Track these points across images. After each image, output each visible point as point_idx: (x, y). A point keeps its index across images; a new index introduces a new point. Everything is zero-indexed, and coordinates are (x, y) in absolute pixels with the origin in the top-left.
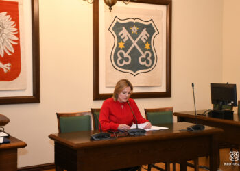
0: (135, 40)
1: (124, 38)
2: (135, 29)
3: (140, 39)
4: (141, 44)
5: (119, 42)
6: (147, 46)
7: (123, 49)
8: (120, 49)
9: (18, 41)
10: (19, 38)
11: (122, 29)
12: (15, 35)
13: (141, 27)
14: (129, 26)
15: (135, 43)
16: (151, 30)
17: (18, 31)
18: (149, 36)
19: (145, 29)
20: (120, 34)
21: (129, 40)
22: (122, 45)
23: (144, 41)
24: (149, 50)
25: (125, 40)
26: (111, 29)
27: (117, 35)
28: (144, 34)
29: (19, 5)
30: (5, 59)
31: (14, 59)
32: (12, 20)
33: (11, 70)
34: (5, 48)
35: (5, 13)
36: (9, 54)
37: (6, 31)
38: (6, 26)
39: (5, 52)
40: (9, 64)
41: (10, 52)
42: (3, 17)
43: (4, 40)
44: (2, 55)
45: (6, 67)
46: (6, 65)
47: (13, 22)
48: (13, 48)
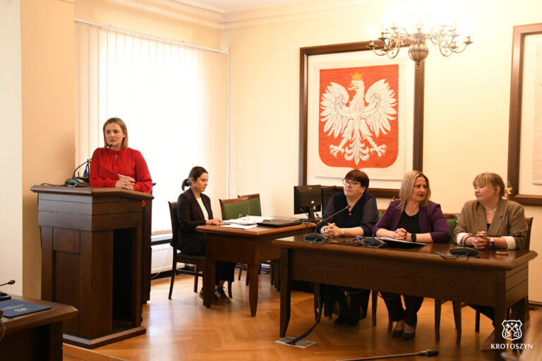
9: (396, 116)
10: (397, 111)
12: (393, 107)
17: (397, 102)
29: (400, 69)
30: (380, 140)
31: (389, 139)
32: (390, 89)
33: (386, 153)
34: (381, 125)
35: (383, 81)
36: (385, 133)
37: (382, 104)
38: (382, 97)
39: (380, 130)
40: (384, 146)
41: (386, 131)
42: (381, 86)
43: (380, 115)
44: (377, 134)
45: (380, 150)
46: (381, 147)
47: (392, 91)
48: (389, 125)
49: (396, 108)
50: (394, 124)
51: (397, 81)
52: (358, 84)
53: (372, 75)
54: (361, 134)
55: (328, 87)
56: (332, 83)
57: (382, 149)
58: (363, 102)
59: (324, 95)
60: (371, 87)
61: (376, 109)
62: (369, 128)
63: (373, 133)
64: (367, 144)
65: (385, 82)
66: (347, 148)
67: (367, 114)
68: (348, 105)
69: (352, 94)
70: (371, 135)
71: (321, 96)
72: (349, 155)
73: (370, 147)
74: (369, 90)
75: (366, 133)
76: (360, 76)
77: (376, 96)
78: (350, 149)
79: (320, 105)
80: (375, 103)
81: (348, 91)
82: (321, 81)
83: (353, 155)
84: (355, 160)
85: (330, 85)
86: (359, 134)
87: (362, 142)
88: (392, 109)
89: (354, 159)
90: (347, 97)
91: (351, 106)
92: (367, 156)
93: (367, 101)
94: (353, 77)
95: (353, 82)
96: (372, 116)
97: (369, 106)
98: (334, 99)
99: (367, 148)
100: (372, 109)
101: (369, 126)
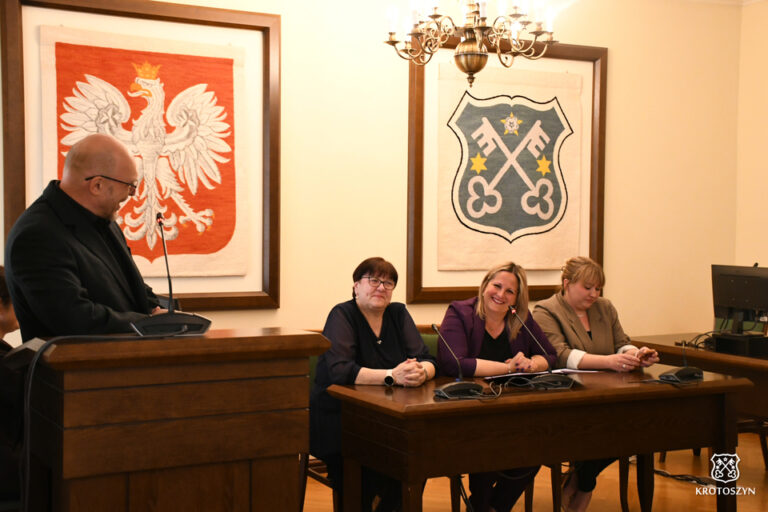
0: (512, 150)
1: (486, 145)
2: (512, 124)
3: (526, 148)
4: (528, 162)
5: (472, 155)
6: (543, 166)
7: (482, 173)
8: (474, 173)
9: (230, 155)
10: (233, 148)
11: (481, 124)
12: (225, 139)
13: (528, 117)
14: (497, 114)
15: (512, 160)
16: (553, 124)
17: (232, 129)
18: (547, 139)
19: (538, 123)
20: (475, 136)
21: (498, 150)
22: (479, 164)
23: (536, 154)
24: (547, 176)
25: (487, 152)
26: (452, 124)
27: (468, 137)
28: (536, 135)
29: (235, 67)
30: (199, 200)
31: (219, 198)
32: (218, 104)
33: (212, 226)
34: (203, 170)
35: (204, 86)
36: (210, 187)
37: (203, 131)
38: (203, 118)
39: (200, 182)
40: (208, 212)
41: (212, 183)
42: (198, 97)
43: (198, 152)
44: (193, 189)
45: (201, 220)
46: (202, 213)
47: (221, 109)
48: (218, 173)
49: (230, 140)
50: (228, 171)
51: (232, 91)
52: (150, 86)
53: (179, 72)
54: (160, 189)
55: (78, 83)
56: (89, 78)
57: (204, 217)
58: (164, 125)
59: (69, 99)
60: (180, 96)
61: (189, 141)
62: (177, 177)
63: (185, 186)
64: (174, 208)
65: (207, 90)
66: (128, 216)
67: (173, 148)
68: (128, 126)
69: (137, 106)
70: (181, 189)
71: (60, 101)
72: (134, 230)
73: (179, 213)
74: (174, 101)
75: (170, 185)
76: (155, 70)
77: (190, 116)
78: (135, 216)
79: (60, 121)
80: (187, 128)
81: (128, 98)
82: (61, 68)
83: (142, 229)
84: (148, 238)
85: (84, 80)
86: (155, 187)
87: (162, 204)
88: (223, 143)
89: (144, 239)
90: (125, 111)
91: (136, 129)
92: (174, 231)
93: (172, 124)
94: (139, 71)
95: (139, 80)
96: (183, 153)
97: (175, 132)
98: (95, 112)
99: (173, 217)
100: (181, 140)
101: (176, 173)
